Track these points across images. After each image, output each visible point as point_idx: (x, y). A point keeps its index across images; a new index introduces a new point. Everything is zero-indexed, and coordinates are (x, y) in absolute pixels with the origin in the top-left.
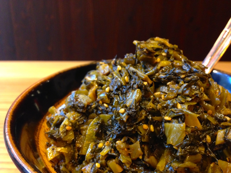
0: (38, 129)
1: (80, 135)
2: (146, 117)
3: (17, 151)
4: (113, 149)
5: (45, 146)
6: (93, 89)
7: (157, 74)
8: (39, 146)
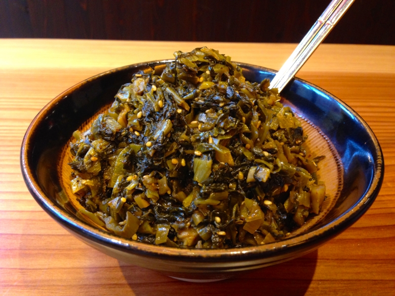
0: (60, 158)
1: (108, 166)
2: (178, 151)
3: (37, 185)
4: (140, 184)
5: (70, 176)
6: (123, 113)
7: (196, 99)
8: (62, 177)
